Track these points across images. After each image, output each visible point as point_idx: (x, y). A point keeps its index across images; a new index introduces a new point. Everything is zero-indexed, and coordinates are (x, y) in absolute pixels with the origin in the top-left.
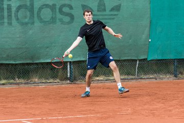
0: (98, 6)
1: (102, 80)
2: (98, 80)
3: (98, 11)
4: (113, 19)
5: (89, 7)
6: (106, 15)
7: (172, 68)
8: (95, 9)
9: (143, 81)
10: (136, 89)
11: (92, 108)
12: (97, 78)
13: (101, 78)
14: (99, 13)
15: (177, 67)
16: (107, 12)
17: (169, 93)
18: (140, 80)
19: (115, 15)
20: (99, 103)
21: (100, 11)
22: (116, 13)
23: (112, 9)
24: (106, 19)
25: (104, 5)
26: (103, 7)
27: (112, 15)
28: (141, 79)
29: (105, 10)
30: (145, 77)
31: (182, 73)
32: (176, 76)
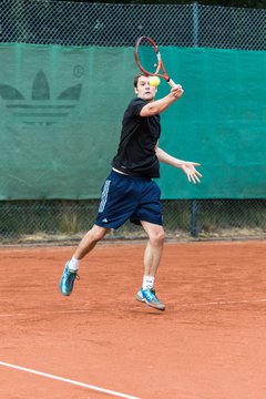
0: (34, 88)
1: (40, 242)
2: (32, 242)
3: (33, 98)
4: (66, 114)
5: (13, 89)
6: (50, 107)
7: (187, 217)
8: (27, 93)
9: (124, 242)
10: (108, 260)
12: (31, 238)
13: (38, 237)
14: (35, 103)
15: (196, 215)
16: (54, 101)
17: (175, 269)
18: (119, 242)
19: (68, 107)
20: (26, 289)
21: (38, 99)
22: (70, 103)
23: (63, 96)
24: (50, 115)
25: (47, 86)
26: (44, 91)
27: (62, 107)
28: (122, 239)
29: (47, 96)
30: (131, 235)
31: (206, 229)
32: (194, 234)
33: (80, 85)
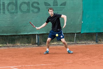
0: (53, 3)
1: (55, 45)
2: (53, 45)
3: (53, 6)
4: (62, 10)
5: (48, 3)
6: (58, 8)
7: (95, 37)
9: (78, 45)
10: (75, 49)
11: (50, 60)
12: (53, 43)
13: (55, 43)
14: (54, 7)
15: (97, 37)
16: (59, 6)
17: (93, 51)
18: (77, 44)
19: (63, 8)
20: (53, 57)
21: (55, 6)
22: (63, 7)
23: (61, 5)
24: (58, 10)
25: (57, 2)
26: (56, 4)
27: (61, 8)
28: (78, 43)
29: (57, 5)
30: (80, 43)
31: (100, 41)
32: (97, 42)
33: (66, 2)
